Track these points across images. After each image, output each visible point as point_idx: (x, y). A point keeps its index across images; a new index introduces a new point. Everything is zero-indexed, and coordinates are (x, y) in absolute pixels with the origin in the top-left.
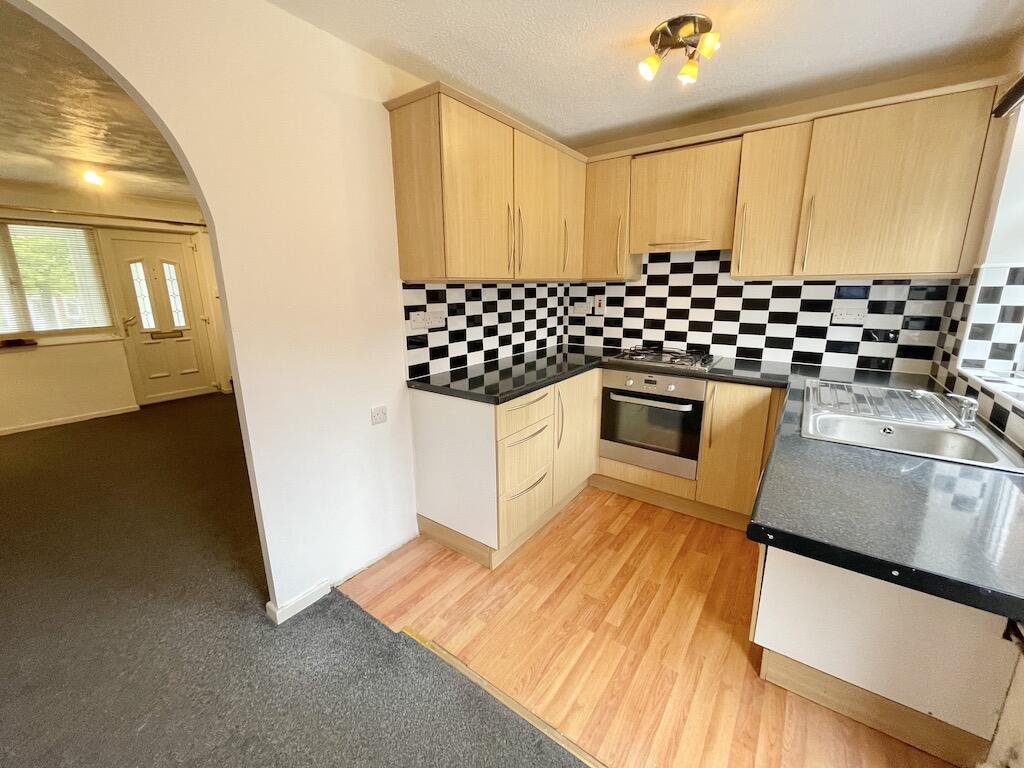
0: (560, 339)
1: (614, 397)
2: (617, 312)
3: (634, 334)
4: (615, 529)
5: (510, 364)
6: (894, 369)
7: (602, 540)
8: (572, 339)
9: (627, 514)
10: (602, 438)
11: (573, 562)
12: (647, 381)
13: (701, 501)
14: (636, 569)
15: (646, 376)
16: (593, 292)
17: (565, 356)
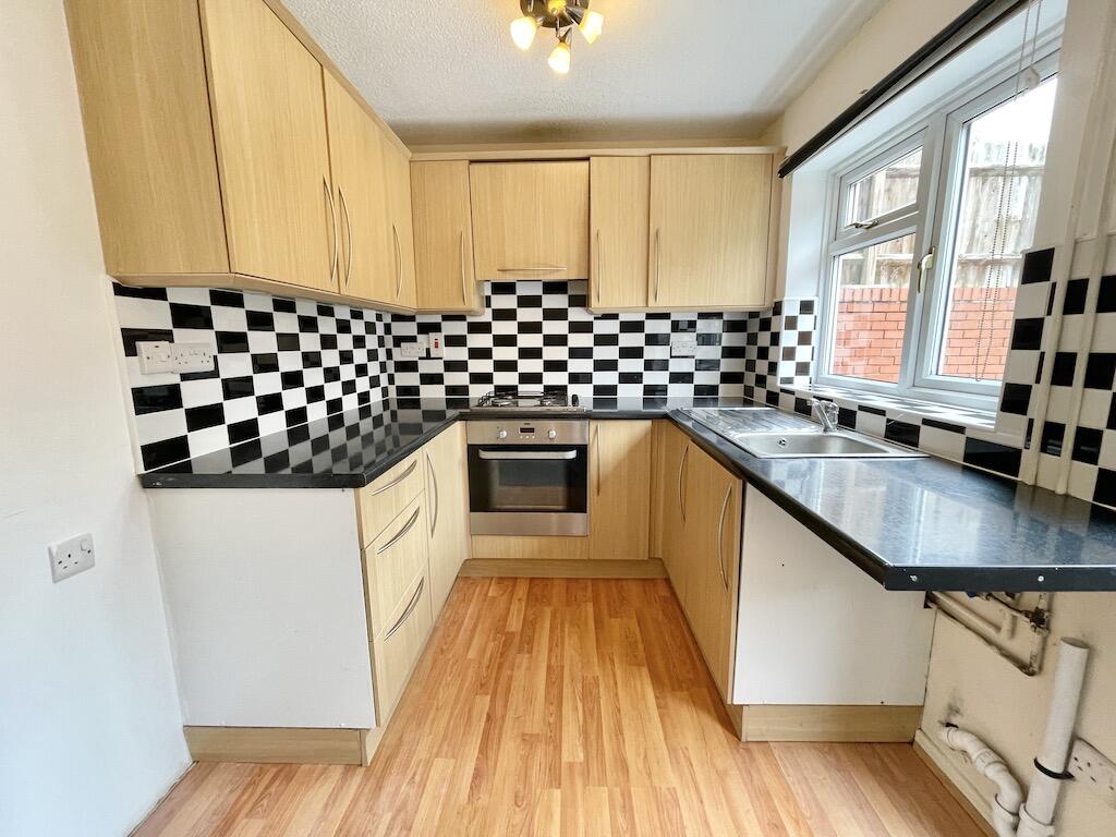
0: (385, 392)
1: (485, 455)
2: (460, 354)
3: (483, 378)
4: (515, 624)
5: (325, 430)
6: (720, 394)
7: (506, 645)
8: (402, 390)
9: (519, 600)
10: (471, 511)
11: (487, 694)
12: (523, 430)
13: (597, 558)
14: (563, 667)
15: (522, 424)
16: (426, 328)
17: (394, 415)
